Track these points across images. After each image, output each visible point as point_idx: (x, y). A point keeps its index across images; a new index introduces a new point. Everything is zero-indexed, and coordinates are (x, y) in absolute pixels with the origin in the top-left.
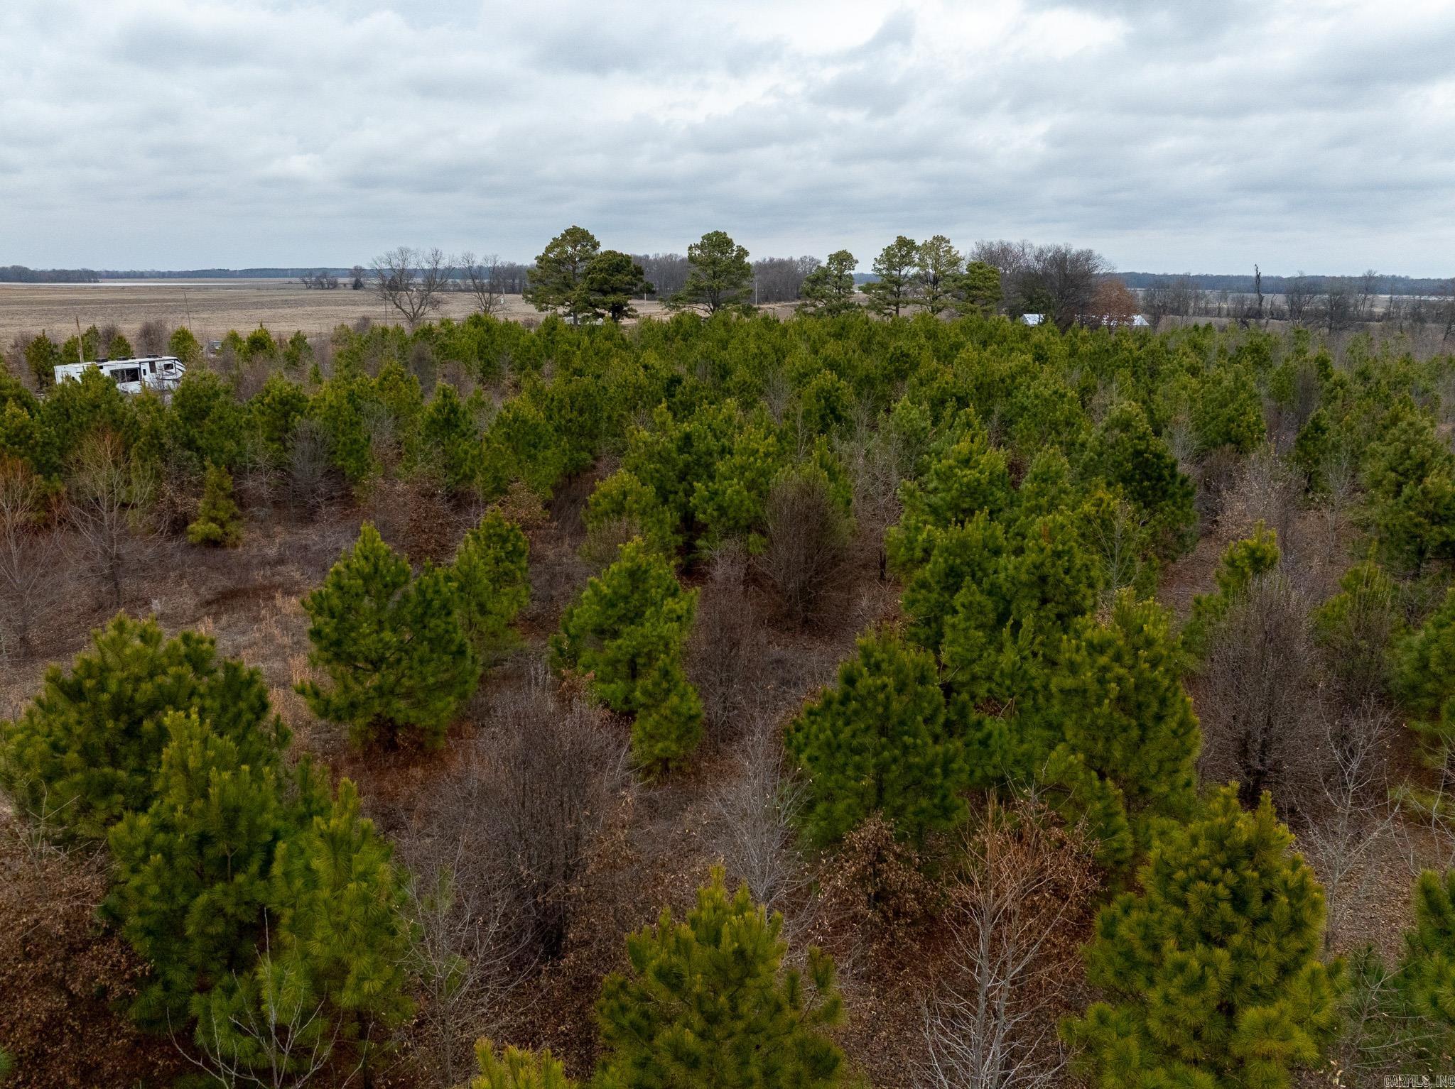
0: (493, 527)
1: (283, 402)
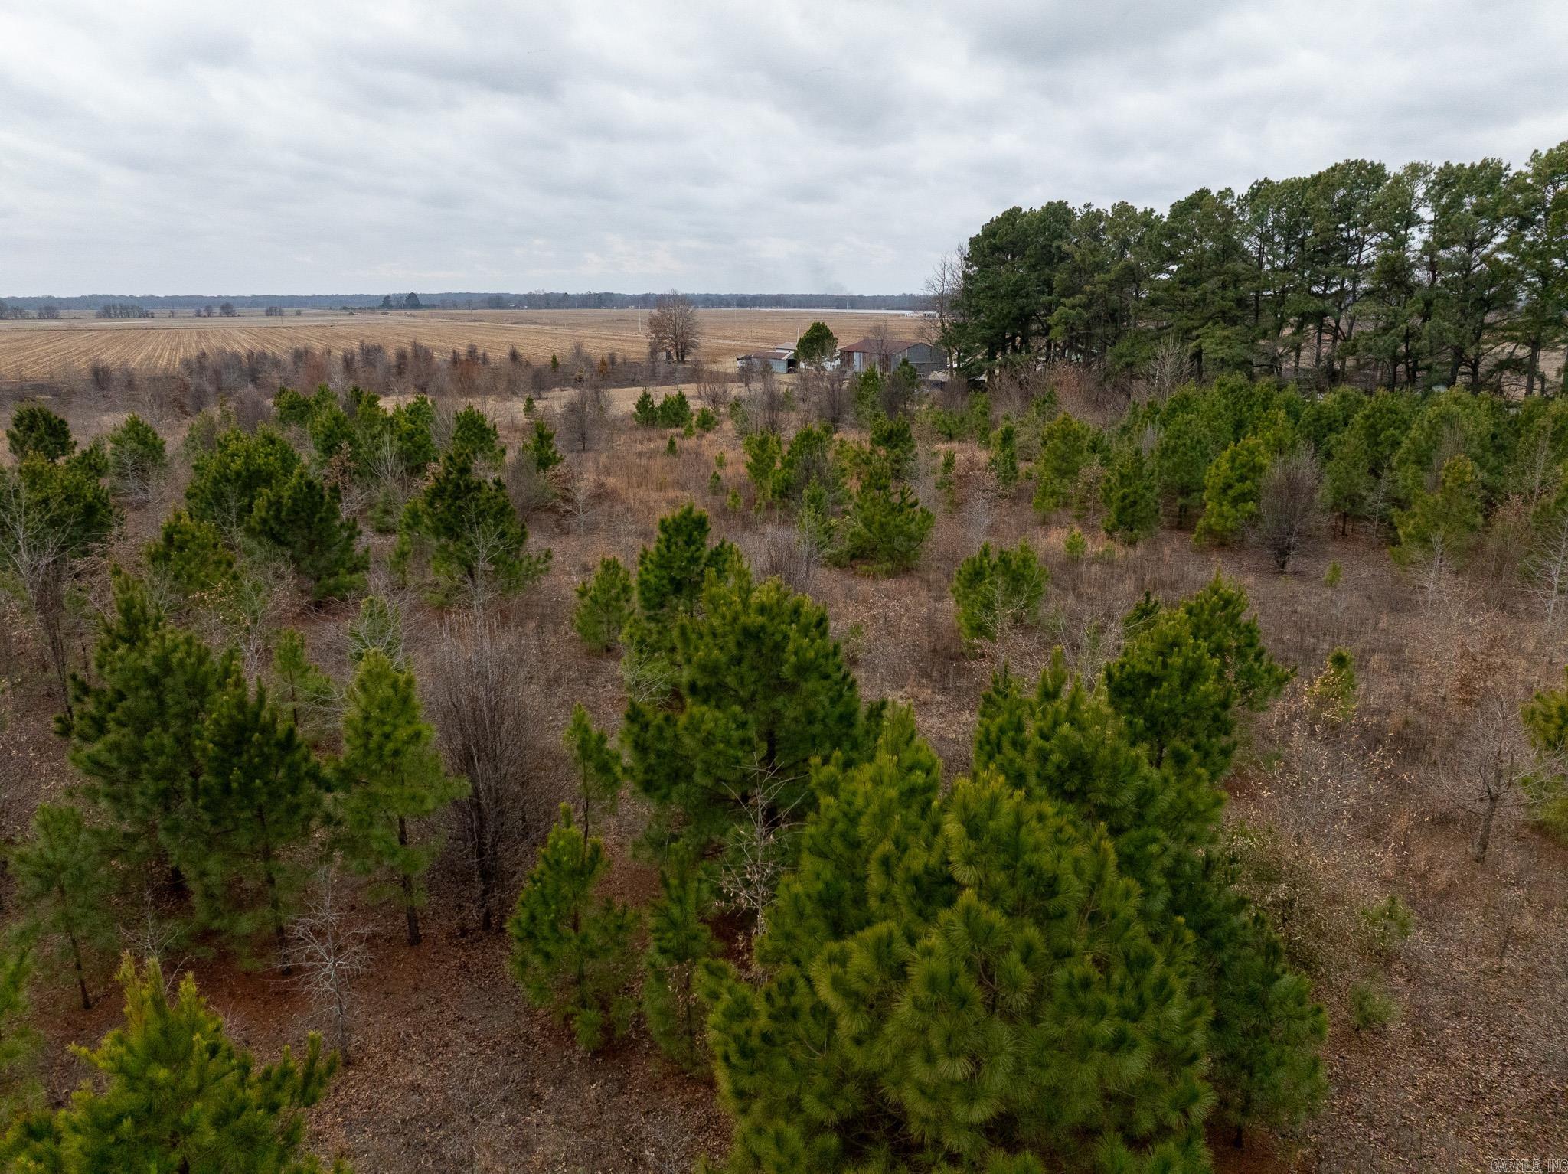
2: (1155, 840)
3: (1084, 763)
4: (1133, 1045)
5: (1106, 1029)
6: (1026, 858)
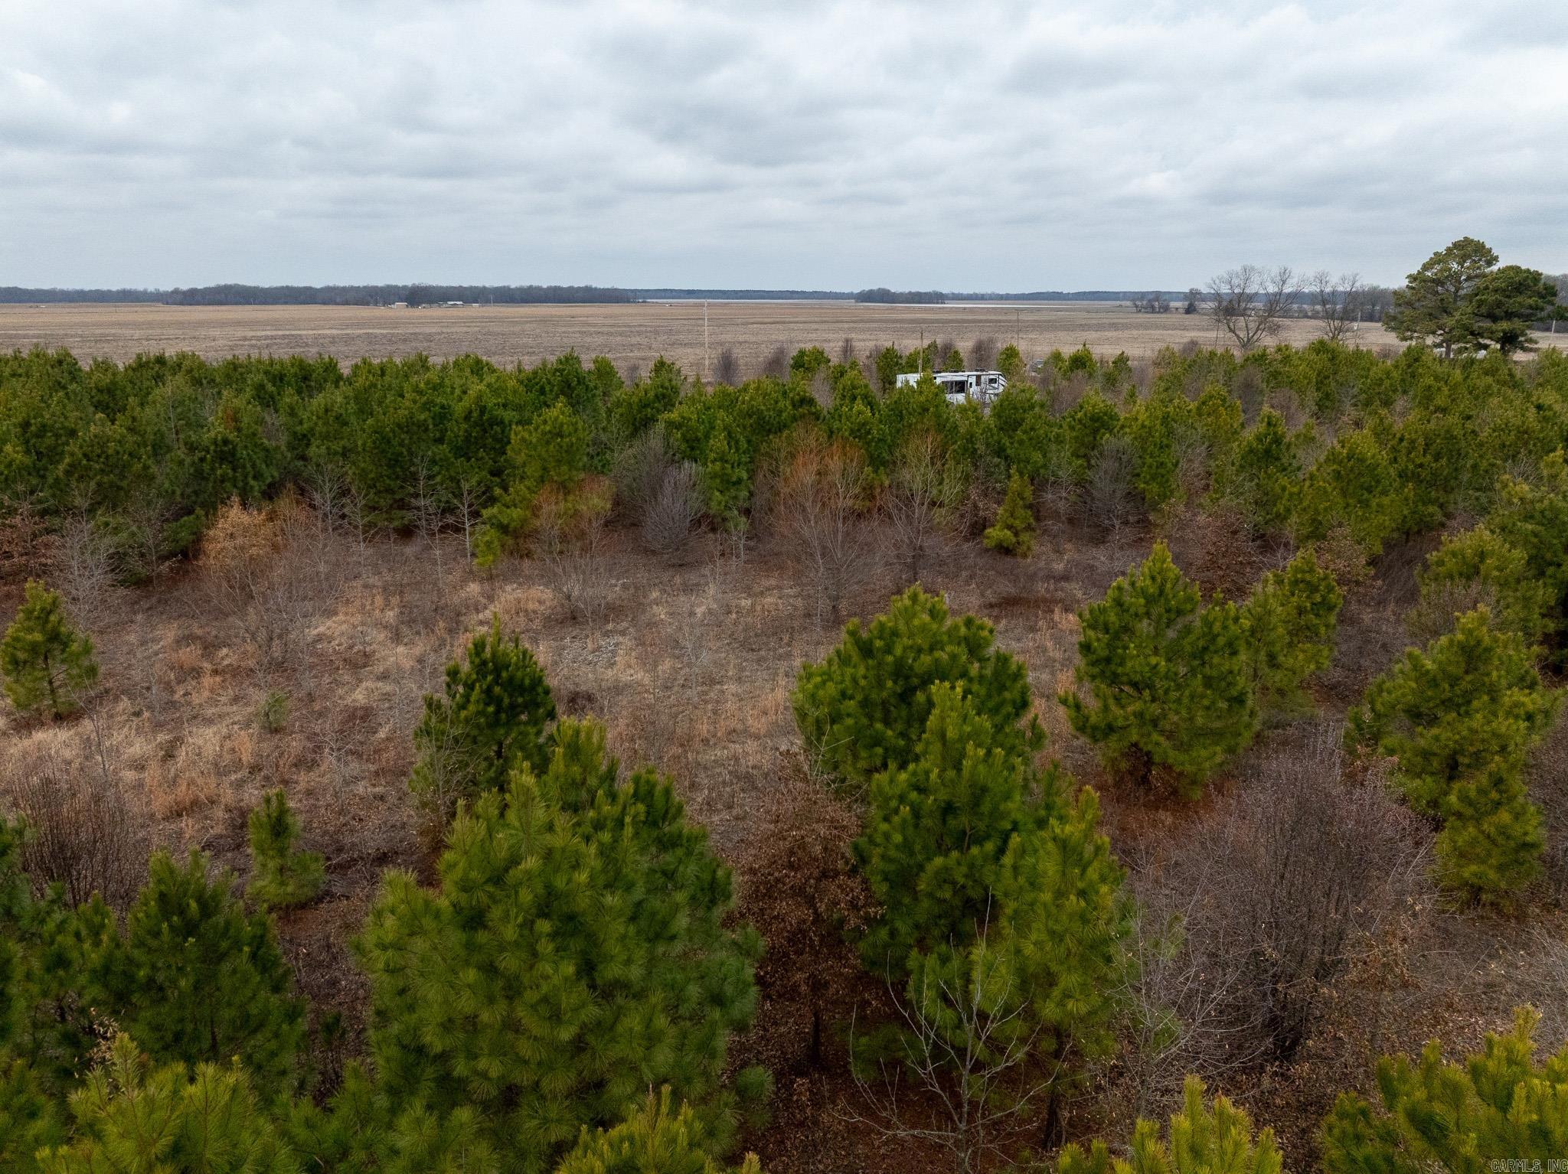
0: (1303, 572)
1: (1095, 418)
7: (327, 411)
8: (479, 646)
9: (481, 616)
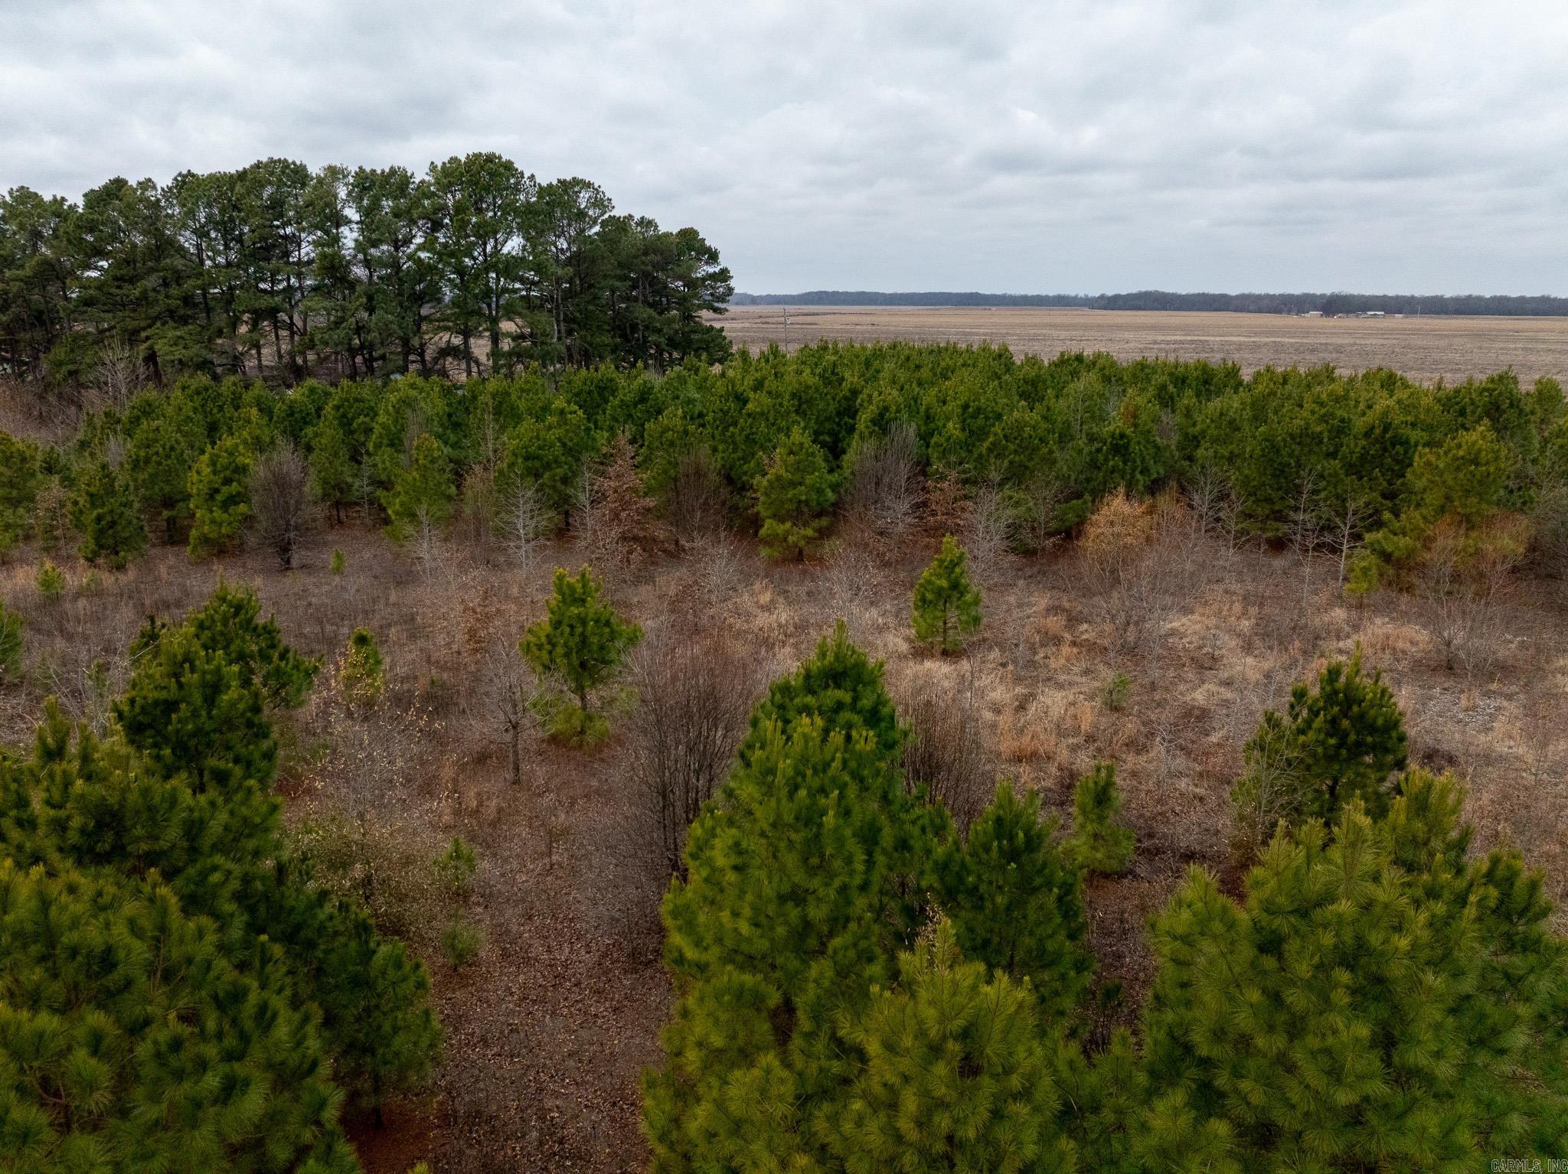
2: (215, 868)
3: (114, 815)
4: (247, 1083)
5: (212, 1081)
6: (64, 939)
7: (1222, 414)
8: (1334, 673)
9: (1341, 644)
